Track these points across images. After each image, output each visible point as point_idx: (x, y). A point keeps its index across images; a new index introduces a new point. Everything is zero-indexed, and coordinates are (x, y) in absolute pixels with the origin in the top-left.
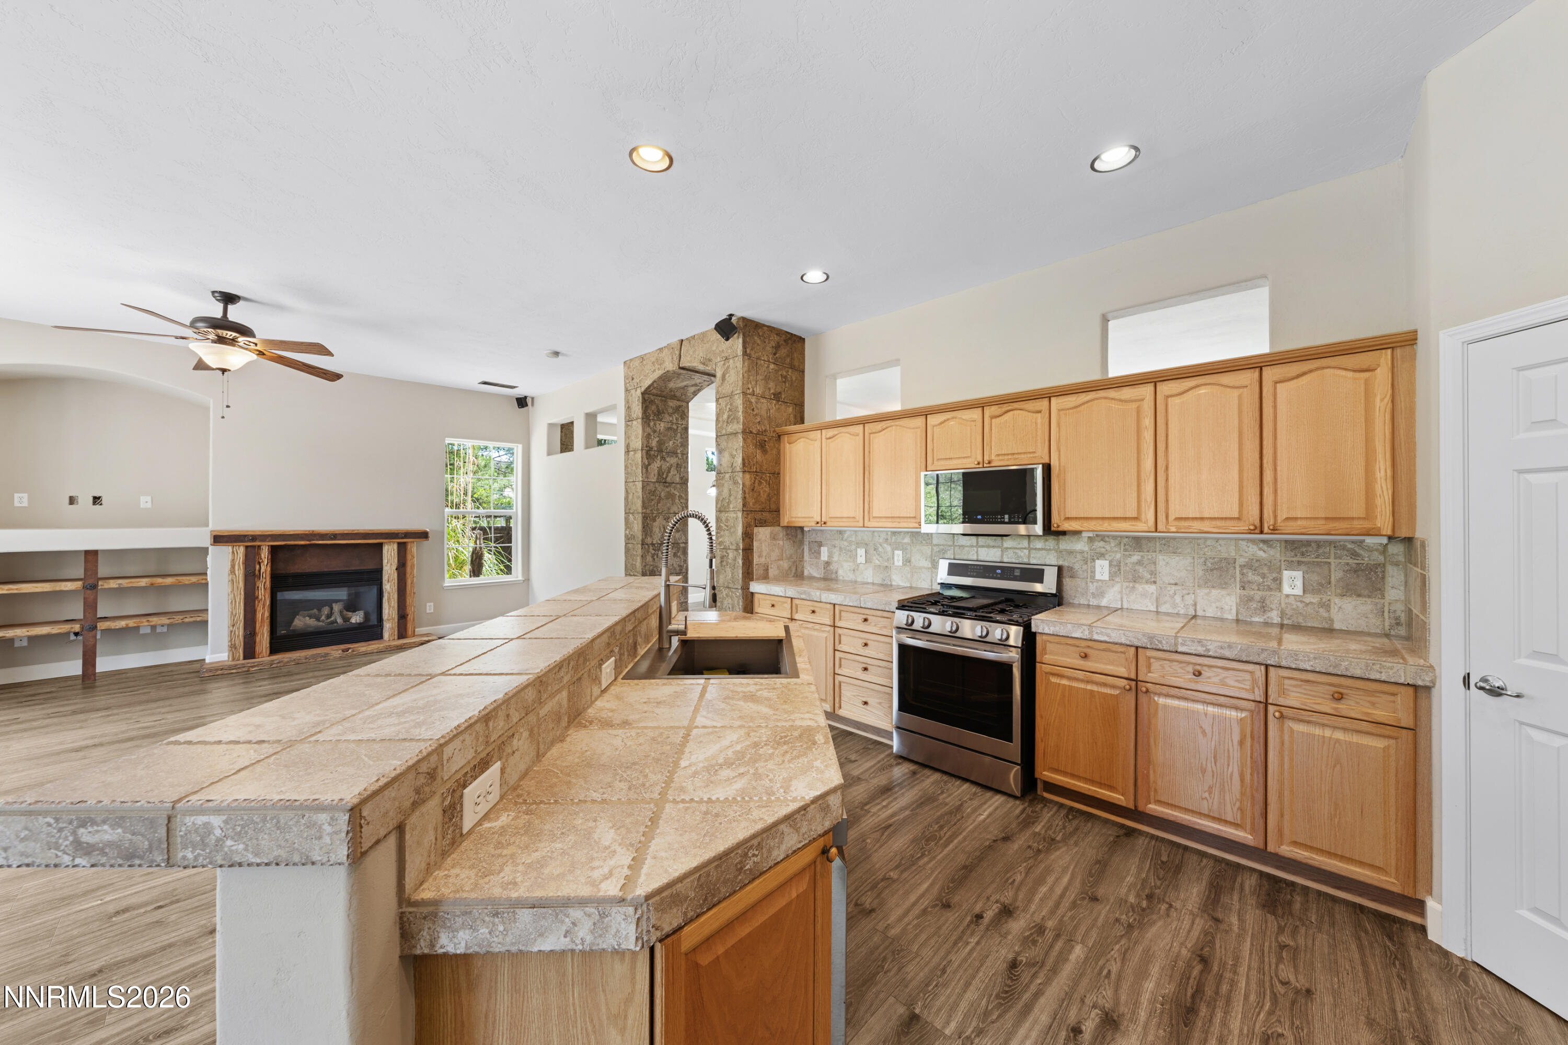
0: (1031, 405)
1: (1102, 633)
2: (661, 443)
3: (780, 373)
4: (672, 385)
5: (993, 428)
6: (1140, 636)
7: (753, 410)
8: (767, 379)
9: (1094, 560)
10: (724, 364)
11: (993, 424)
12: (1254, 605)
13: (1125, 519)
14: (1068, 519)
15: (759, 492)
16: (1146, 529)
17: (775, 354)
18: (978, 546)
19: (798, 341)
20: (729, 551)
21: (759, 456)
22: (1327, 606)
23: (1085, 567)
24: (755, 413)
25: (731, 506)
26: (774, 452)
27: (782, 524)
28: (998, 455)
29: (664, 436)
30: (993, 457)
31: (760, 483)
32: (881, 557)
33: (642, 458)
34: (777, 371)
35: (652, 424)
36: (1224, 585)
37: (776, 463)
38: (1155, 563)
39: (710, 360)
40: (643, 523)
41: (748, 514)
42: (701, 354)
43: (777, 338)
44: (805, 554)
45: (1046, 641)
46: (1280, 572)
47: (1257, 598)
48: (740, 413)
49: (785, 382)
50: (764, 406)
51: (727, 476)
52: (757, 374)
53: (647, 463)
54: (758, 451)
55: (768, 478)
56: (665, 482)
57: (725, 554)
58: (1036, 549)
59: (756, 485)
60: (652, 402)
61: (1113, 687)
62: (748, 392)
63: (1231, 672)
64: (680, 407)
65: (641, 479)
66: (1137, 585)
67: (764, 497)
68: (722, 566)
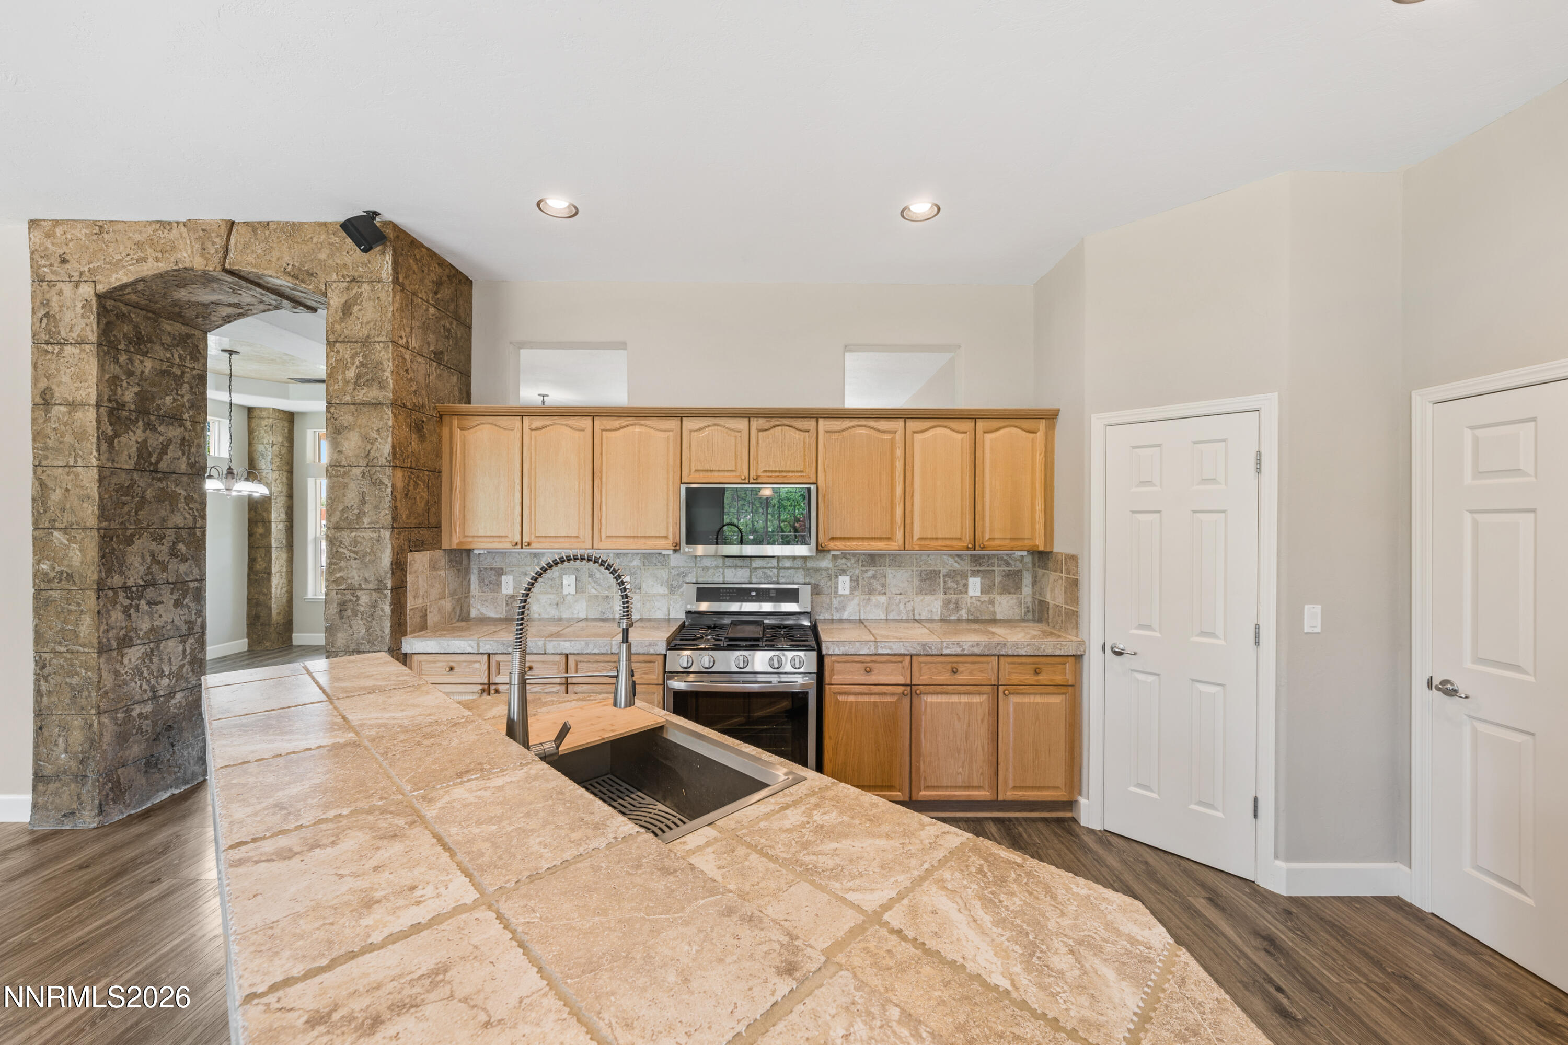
0: (799, 423)
1: (885, 647)
2: (143, 398)
3: (442, 323)
4: (182, 295)
5: (760, 442)
6: (915, 645)
7: (407, 371)
8: (425, 327)
9: (837, 577)
10: (348, 288)
11: (760, 438)
12: (952, 606)
13: (881, 539)
14: (833, 539)
15: (415, 498)
16: (897, 548)
17: (436, 293)
18: (725, 566)
19: (465, 283)
20: (358, 593)
21: (415, 445)
22: (992, 602)
23: (829, 584)
24: (409, 377)
25: (366, 520)
26: (435, 438)
27: (445, 545)
28: (765, 471)
29: (153, 385)
30: (760, 473)
31: (416, 485)
32: (599, 585)
33: (98, 421)
34: (438, 319)
35: (123, 358)
36: (933, 592)
37: (437, 456)
38: (885, 577)
39: (311, 274)
40: (101, 548)
41: (399, 533)
42: (287, 259)
43: (439, 270)
44: (472, 587)
45: (834, 662)
46: (967, 580)
47: (953, 600)
48: (388, 374)
49: (448, 338)
50: (423, 369)
51: (356, 471)
52: (413, 318)
53: (110, 431)
54: (414, 436)
55: (426, 477)
56: (156, 471)
57: (349, 597)
58: (784, 568)
59: (411, 488)
60: (122, 316)
61: (893, 694)
62: (401, 342)
63: (976, 666)
64: (189, 336)
65: (94, 462)
66: (872, 597)
67: (421, 505)
68: (342, 617)
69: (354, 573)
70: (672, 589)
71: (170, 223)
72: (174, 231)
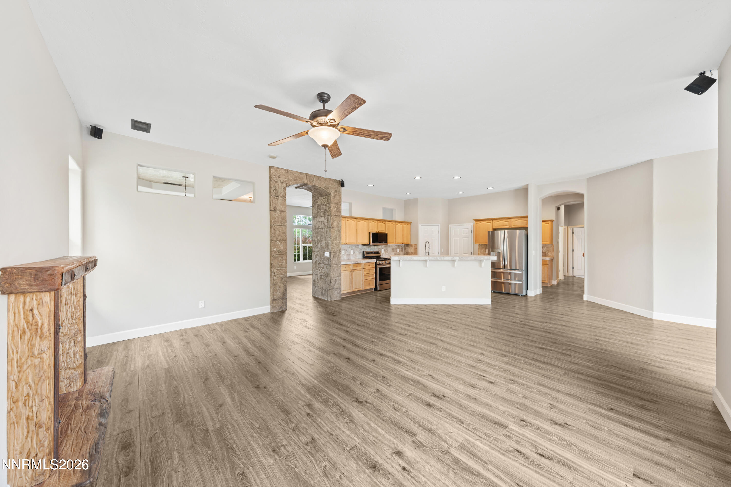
0: (383, 222)
10: (334, 192)
11: (379, 224)
13: (393, 242)
14: (388, 242)
20: (336, 253)
30: (379, 231)
39: (328, 189)
40: (286, 245)
42: (324, 185)
48: (340, 210)
65: (285, 225)
69: (336, 249)
70: (359, 253)
71: (302, 173)
72: (303, 175)
